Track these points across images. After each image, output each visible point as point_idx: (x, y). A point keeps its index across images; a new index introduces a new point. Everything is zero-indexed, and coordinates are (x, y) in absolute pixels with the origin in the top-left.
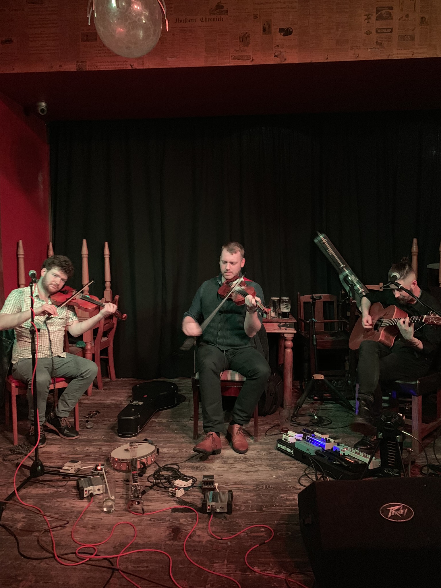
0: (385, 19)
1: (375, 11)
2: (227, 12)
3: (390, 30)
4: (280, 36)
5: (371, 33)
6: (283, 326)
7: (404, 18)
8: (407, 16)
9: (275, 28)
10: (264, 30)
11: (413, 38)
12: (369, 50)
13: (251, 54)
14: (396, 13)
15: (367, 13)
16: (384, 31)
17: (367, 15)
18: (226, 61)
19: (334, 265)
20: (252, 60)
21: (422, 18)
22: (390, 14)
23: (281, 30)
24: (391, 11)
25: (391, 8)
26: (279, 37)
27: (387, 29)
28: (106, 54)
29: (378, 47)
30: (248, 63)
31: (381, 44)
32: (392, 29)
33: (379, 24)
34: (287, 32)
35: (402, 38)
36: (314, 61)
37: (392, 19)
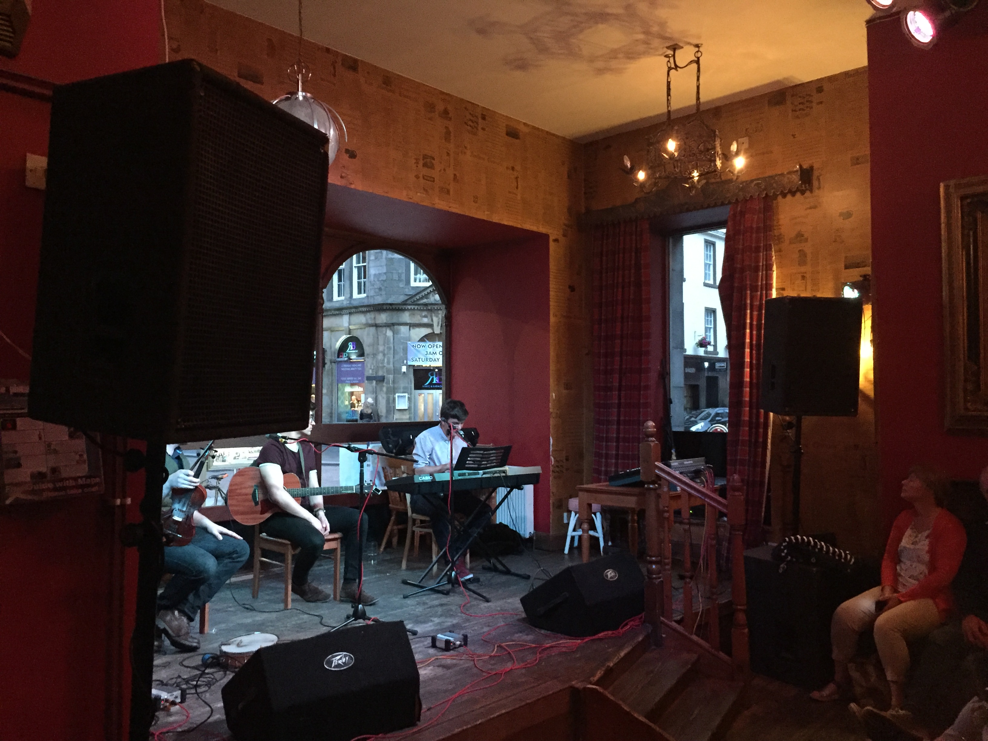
0: (429, 168)
1: (422, 157)
3: (433, 180)
4: (346, 157)
5: (419, 177)
8: (445, 170)
11: (448, 192)
12: (418, 194)
14: (436, 163)
21: (455, 175)
22: (433, 164)
23: (347, 151)
25: (434, 159)
26: (344, 158)
27: (430, 177)
29: (424, 193)
31: (427, 191)
32: (434, 178)
33: (425, 171)
34: (352, 155)
35: (441, 189)
37: (434, 169)
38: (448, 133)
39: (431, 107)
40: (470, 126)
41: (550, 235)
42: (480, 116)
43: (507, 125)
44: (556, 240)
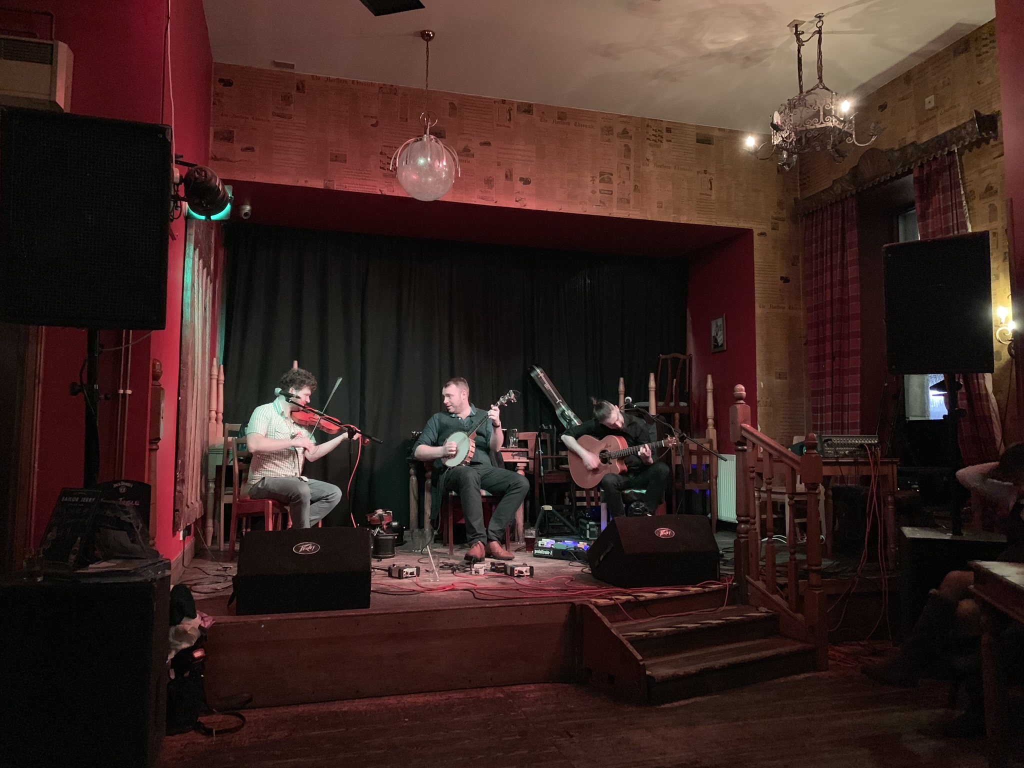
0: (607, 183)
1: (598, 174)
2: (473, 155)
3: (611, 192)
4: (521, 184)
5: (596, 192)
6: (516, 455)
7: (622, 183)
8: (624, 182)
9: (516, 177)
10: (507, 177)
11: (628, 202)
12: (595, 207)
13: (494, 196)
14: (615, 178)
15: (592, 175)
16: (606, 192)
17: (593, 177)
18: (472, 199)
19: (551, 400)
20: (496, 202)
21: (636, 185)
22: (611, 179)
23: (521, 179)
24: (611, 177)
25: (612, 175)
26: (519, 186)
27: (608, 191)
28: (355, 177)
29: (601, 205)
30: (492, 204)
31: (604, 203)
32: (612, 191)
33: (602, 186)
34: (526, 182)
35: (620, 200)
36: (550, 210)
37: (612, 183)
38: (628, 149)
39: (609, 130)
40: (653, 140)
41: (754, 230)
42: (664, 131)
43: (697, 134)
44: (762, 234)
